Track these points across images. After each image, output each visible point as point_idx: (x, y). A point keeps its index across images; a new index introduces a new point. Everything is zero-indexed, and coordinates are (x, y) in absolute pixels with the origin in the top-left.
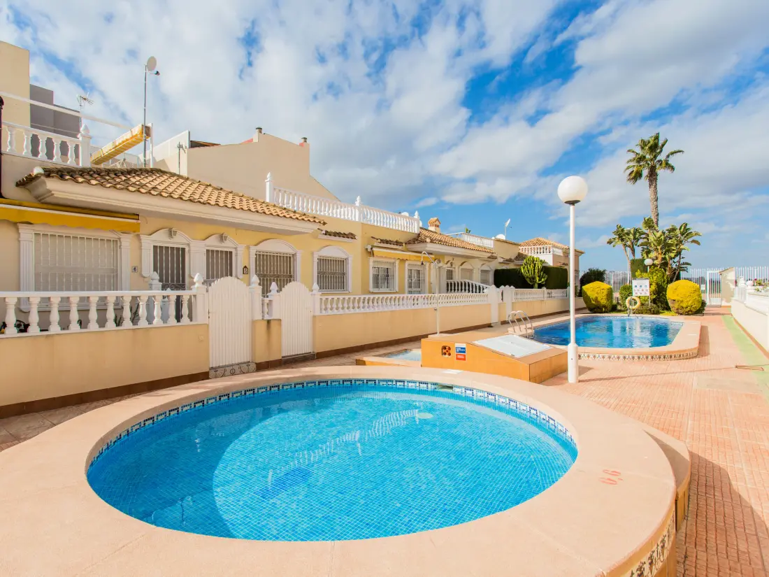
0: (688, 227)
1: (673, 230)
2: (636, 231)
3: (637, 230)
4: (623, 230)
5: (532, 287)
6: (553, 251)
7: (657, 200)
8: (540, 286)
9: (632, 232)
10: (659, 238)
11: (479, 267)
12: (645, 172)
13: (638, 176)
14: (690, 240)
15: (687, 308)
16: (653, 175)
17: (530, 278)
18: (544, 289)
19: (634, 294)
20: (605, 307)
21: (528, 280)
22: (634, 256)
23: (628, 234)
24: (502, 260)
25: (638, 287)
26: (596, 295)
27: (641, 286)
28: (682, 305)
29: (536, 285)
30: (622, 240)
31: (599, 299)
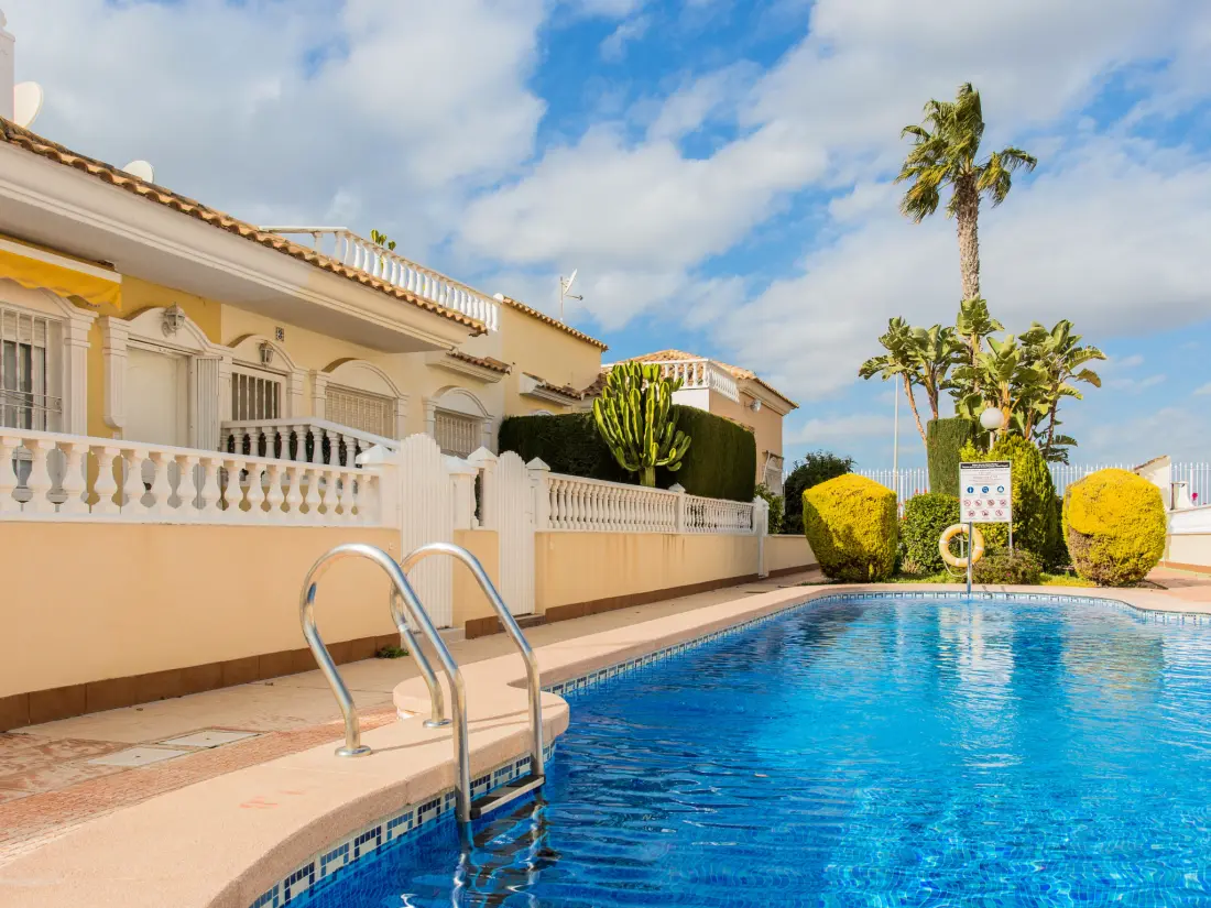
0: (1070, 334)
1: (1036, 337)
2: (943, 335)
3: (943, 333)
4: (905, 332)
5: (635, 479)
6: (712, 382)
7: (977, 272)
8: (664, 479)
9: (932, 337)
10: (1006, 355)
11: (430, 393)
12: (947, 192)
13: (925, 201)
14: (1076, 370)
15: (1125, 560)
16: (966, 201)
17: (627, 450)
18: (678, 491)
19: (964, 516)
20: (873, 559)
21: (619, 454)
22: (935, 409)
23: (923, 344)
24: (530, 386)
25: (978, 490)
26: (850, 520)
27: (985, 490)
28: (1111, 550)
29: (650, 475)
30: (905, 360)
31: (857, 533)
